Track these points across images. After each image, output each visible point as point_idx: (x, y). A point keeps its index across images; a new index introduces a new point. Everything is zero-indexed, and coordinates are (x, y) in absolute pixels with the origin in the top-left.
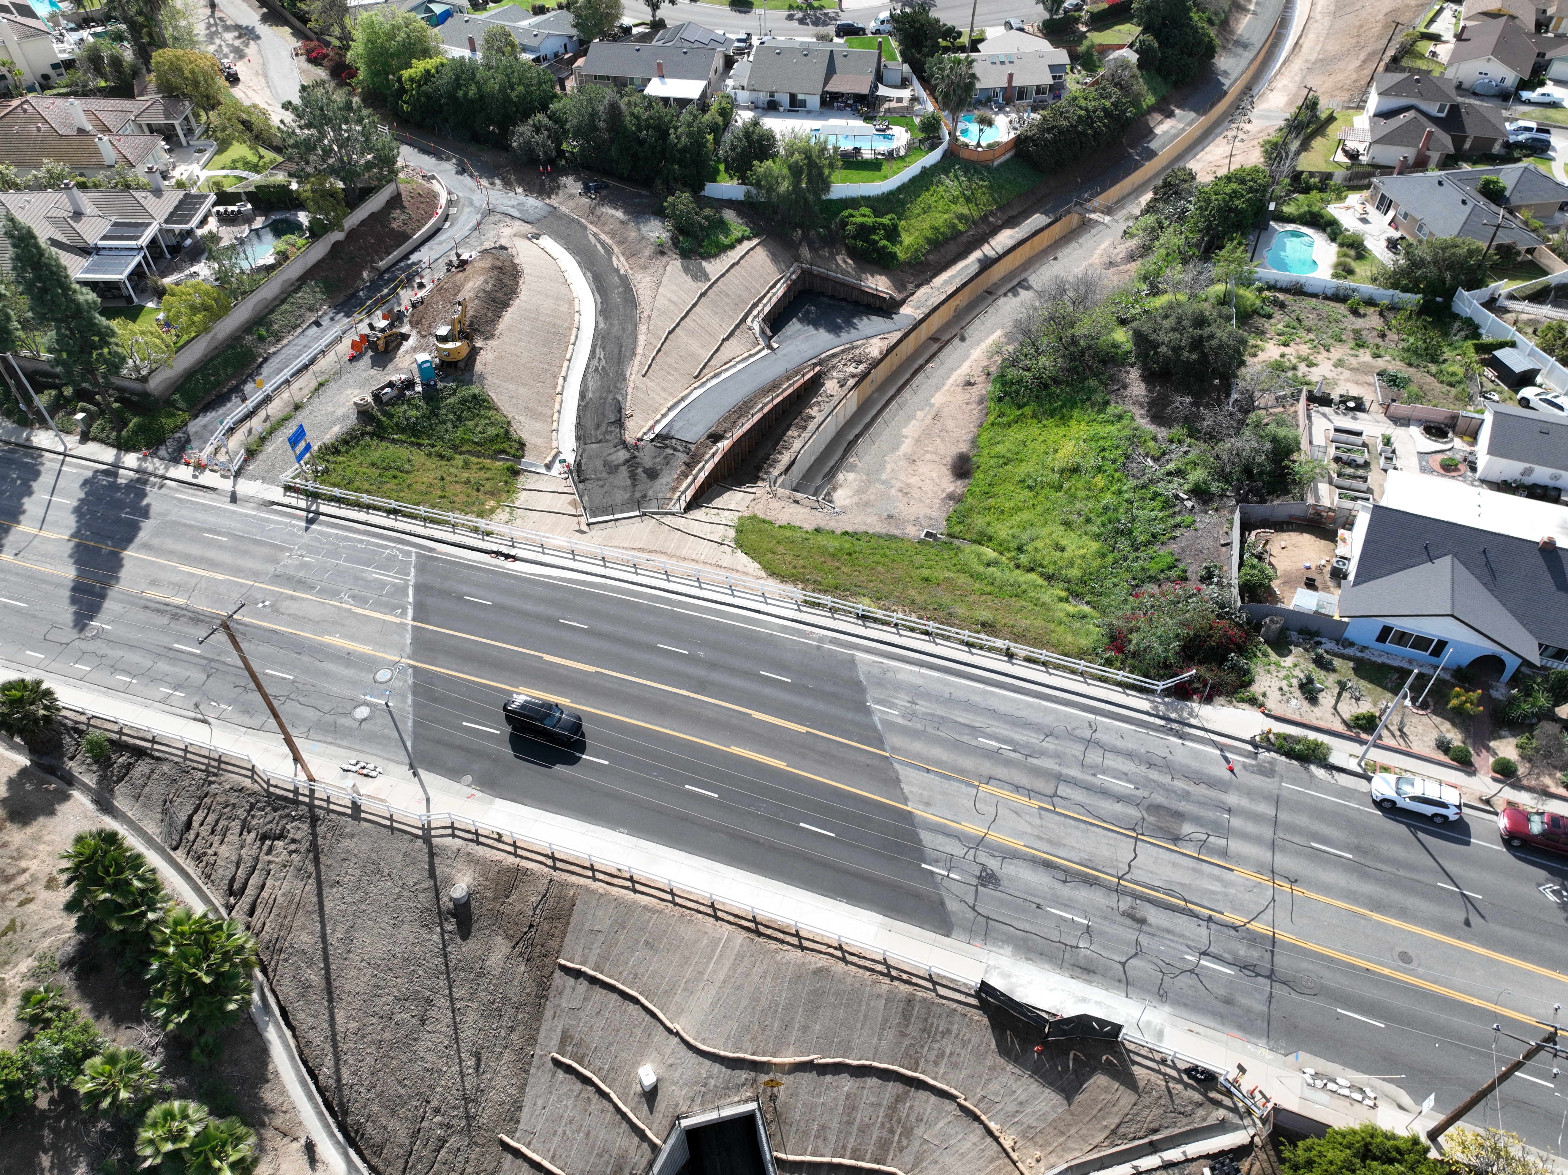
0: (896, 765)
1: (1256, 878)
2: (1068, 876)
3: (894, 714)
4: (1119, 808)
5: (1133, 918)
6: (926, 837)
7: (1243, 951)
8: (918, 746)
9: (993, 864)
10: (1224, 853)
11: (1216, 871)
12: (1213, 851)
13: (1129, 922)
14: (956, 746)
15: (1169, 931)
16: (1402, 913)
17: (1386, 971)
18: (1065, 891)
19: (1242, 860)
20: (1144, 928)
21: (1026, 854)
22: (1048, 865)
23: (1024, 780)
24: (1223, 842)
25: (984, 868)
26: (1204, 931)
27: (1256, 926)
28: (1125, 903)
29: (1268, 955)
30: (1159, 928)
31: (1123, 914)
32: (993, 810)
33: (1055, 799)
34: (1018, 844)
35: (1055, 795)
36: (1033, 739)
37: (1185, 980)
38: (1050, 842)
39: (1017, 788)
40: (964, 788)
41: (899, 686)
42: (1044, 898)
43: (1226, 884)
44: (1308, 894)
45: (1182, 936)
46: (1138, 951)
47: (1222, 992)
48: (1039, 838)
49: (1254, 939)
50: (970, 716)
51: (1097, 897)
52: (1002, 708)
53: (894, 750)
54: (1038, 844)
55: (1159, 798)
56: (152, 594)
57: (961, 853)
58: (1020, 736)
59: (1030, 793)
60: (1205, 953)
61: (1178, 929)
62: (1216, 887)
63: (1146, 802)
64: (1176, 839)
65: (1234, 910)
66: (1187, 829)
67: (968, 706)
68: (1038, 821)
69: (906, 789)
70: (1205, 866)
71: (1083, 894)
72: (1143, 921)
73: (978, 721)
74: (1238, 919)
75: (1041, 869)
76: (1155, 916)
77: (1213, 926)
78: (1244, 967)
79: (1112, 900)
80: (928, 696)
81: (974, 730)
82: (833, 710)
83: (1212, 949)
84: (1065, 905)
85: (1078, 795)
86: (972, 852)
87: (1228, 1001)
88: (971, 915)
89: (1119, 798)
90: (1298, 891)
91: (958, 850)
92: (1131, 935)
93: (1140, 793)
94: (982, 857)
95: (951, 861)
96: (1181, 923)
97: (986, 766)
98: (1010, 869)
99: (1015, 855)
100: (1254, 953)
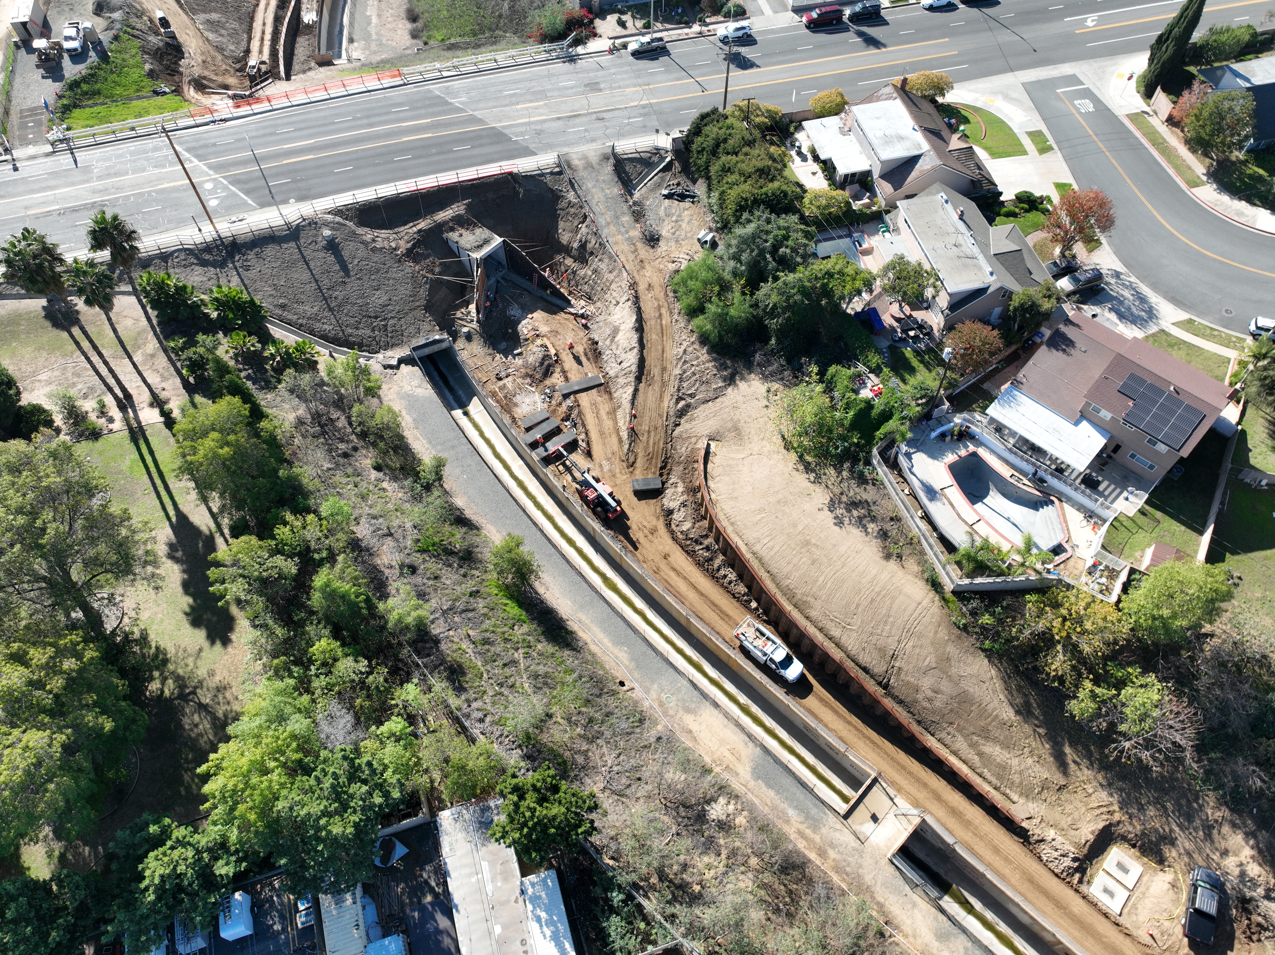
0: (477, 115)
1: (635, 89)
2: (569, 118)
3: (462, 100)
4: (574, 90)
5: (600, 119)
6: (506, 131)
7: (642, 111)
8: (481, 105)
9: (539, 127)
10: (620, 87)
11: (620, 93)
12: (615, 88)
13: (599, 121)
14: (497, 99)
15: (614, 117)
19: (627, 86)
20: (605, 120)
21: (549, 119)
22: (559, 119)
23: (532, 98)
24: (617, 84)
25: (536, 130)
26: (626, 112)
27: (642, 103)
28: (594, 116)
29: (651, 109)
30: (610, 118)
31: (595, 120)
32: (527, 111)
33: (548, 98)
34: (544, 117)
36: (526, 84)
37: (627, 128)
38: (555, 111)
39: (531, 101)
42: (565, 128)
43: (625, 95)
45: (620, 116)
46: (607, 128)
48: (550, 112)
49: (644, 107)
50: (495, 87)
51: (584, 119)
52: (507, 79)
53: (472, 111)
54: (551, 114)
57: (525, 129)
58: (520, 85)
59: (537, 100)
60: (630, 118)
61: (617, 115)
62: (623, 98)
63: (583, 85)
64: (600, 90)
65: (633, 101)
66: (602, 86)
67: (492, 84)
68: (547, 107)
69: (487, 120)
70: (615, 94)
71: (577, 120)
72: (603, 119)
73: (500, 88)
74: (636, 104)
75: (557, 121)
76: (607, 115)
77: (628, 109)
78: (644, 115)
79: (589, 118)
80: (473, 88)
81: (501, 91)
82: (436, 109)
83: (632, 115)
84: (574, 127)
85: (556, 93)
86: (528, 127)
87: (645, 127)
88: (541, 145)
89: (572, 88)
90: (651, 87)
91: (523, 129)
92: (602, 125)
93: (579, 83)
94: (533, 127)
95: (522, 134)
96: (616, 113)
97: (514, 99)
98: (546, 126)
99: (544, 121)
100: (646, 110)
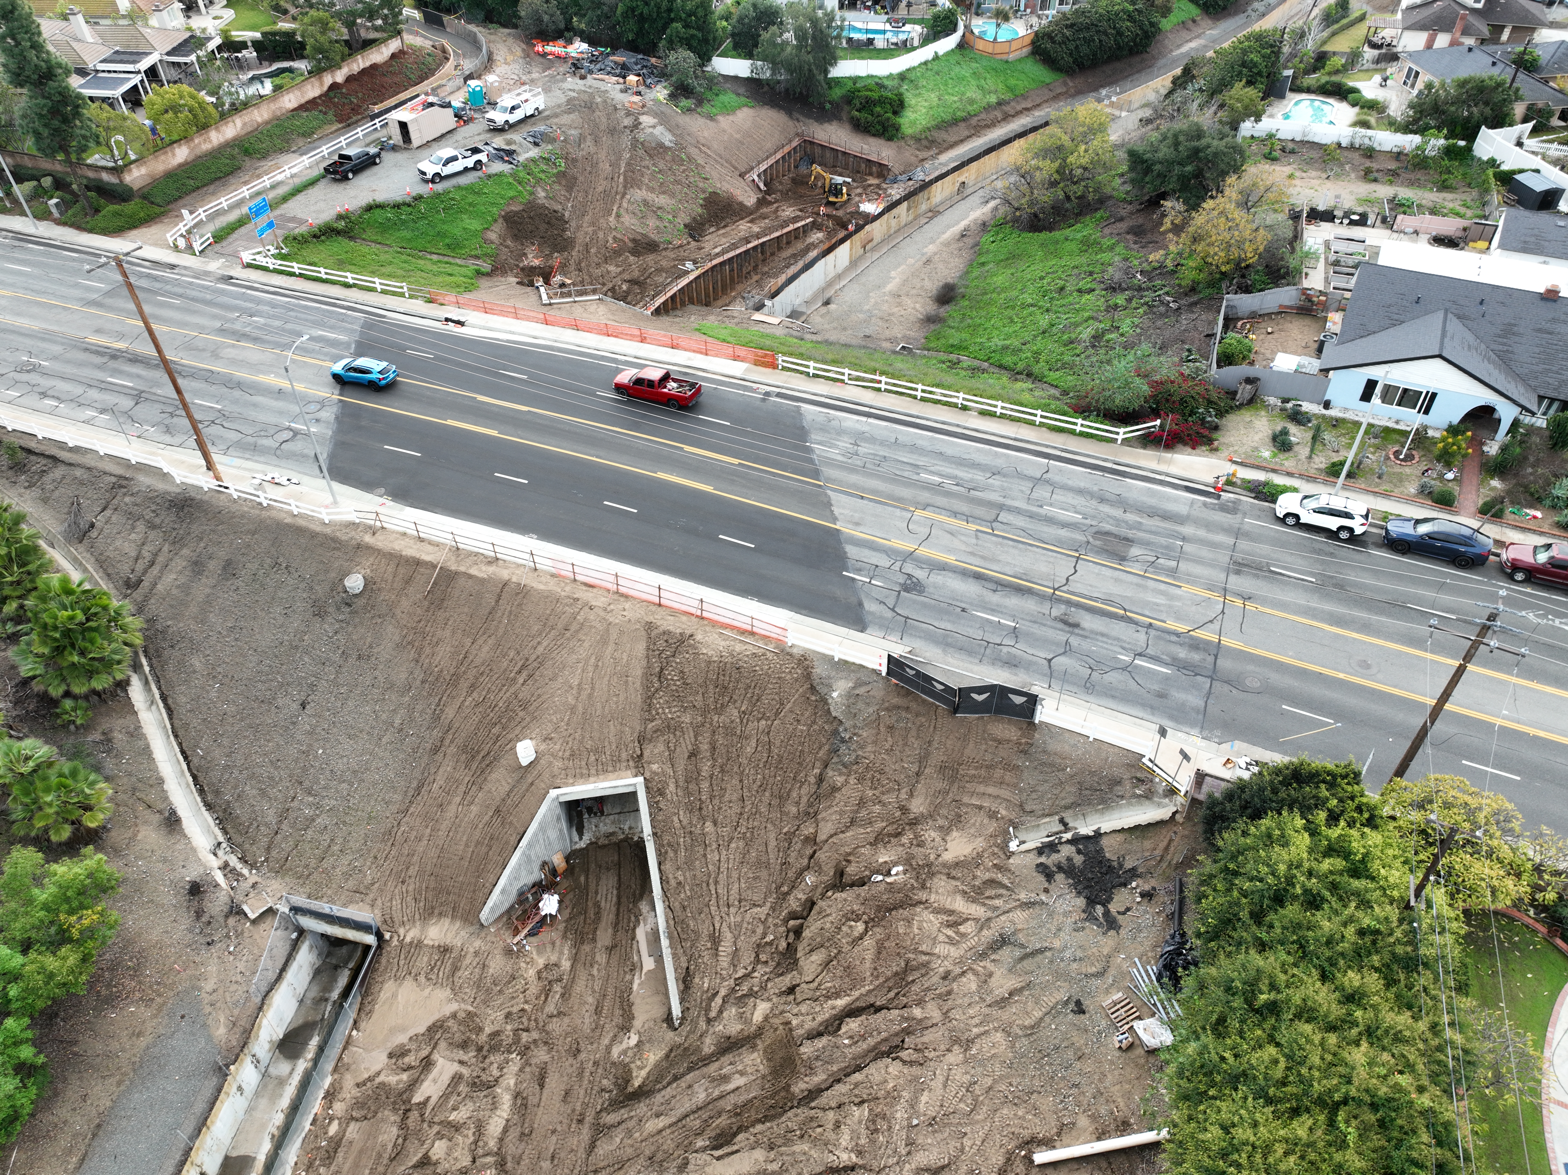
0: (829, 492)
1: (1207, 594)
2: (1001, 585)
3: (834, 453)
4: (1063, 533)
5: (1066, 623)
6: (851, 551)
7: (1182, 653)
8: (854, 478)
9: (920, 574)
10: (1173, 572)
11: (1163, 587)
12: (1161, 571)
13: (1061, 626)
14: (896, 480)
15: (1103, 635)
16: (1365, 628)
17: (1341, 676)
18: (995, 598)
19: (1192, 579)
20: (1076, 631)
21: (957, 567)
22: (978, 577)
23: (964, 508)
24: (1173, 564)
25: (910, 576)
26: (1142, 637)
27: (1201, 634)
28: (1058, 610)
29: (1211, 659)
30: (1092, 632)
31: (1055, 619)
32: (928, 531)
33: (995, 524)
34: (950, 559)
35: (996, 520)
36: (979, 477)
37: (1115, 676)
38: (983, 558)
39: (955, 514)
40: (898, 512)
41: (841, 432)
42: (971, 604)
43: (1171, 597)
44: (1261, 608)
45: (1118, 639)
46: (1067, 649)
47: (1156, 687)
48: (972, 554)
49: (1196, 645)
50: (915, 457)
51: (1030, 605)
52: (949, 451)
53: (828, 480)
54: (971, 560)
55: (1107, 527)
56: (95, 339)
57: (888, 564)
58: (964, 474)
59: (968, 518)
60: (1140, 655)
61: (1113, 634)
62: (1161, 600)
63: (1094, 530)
64: (1123, 559)
65: (1178, 618)
66: (1135, 551)
67: (914, 448)
68: (974, 541)
69: (836, 511)
70: (1151, 584)
71: (1013, 602)
72: (1076, 625)
73: (921, 461)
74: (1182, 628)
75: (971, 580)
76: (1088, 622)
77: (1152, 632)
78: (1181, 666)
79: (1045, 608)
80: (872, 440)
81: (916, 467)
83: (1149, 651)
84: (993, 611)
85: (1020, 521)
86: (898, 564)
87: (1161, 695)
88: (890, 614)
89: (1065, 525)
90: (1250, 606)
91: (883, 561)
92: (1062, 637)
93: (1088, 522)
94: (909, 568)
95: (875, 570)
96: (1118, 629)
97: (925, 496)
98: (937, 578)
99: (943, 567)
100: (1196, 657)
